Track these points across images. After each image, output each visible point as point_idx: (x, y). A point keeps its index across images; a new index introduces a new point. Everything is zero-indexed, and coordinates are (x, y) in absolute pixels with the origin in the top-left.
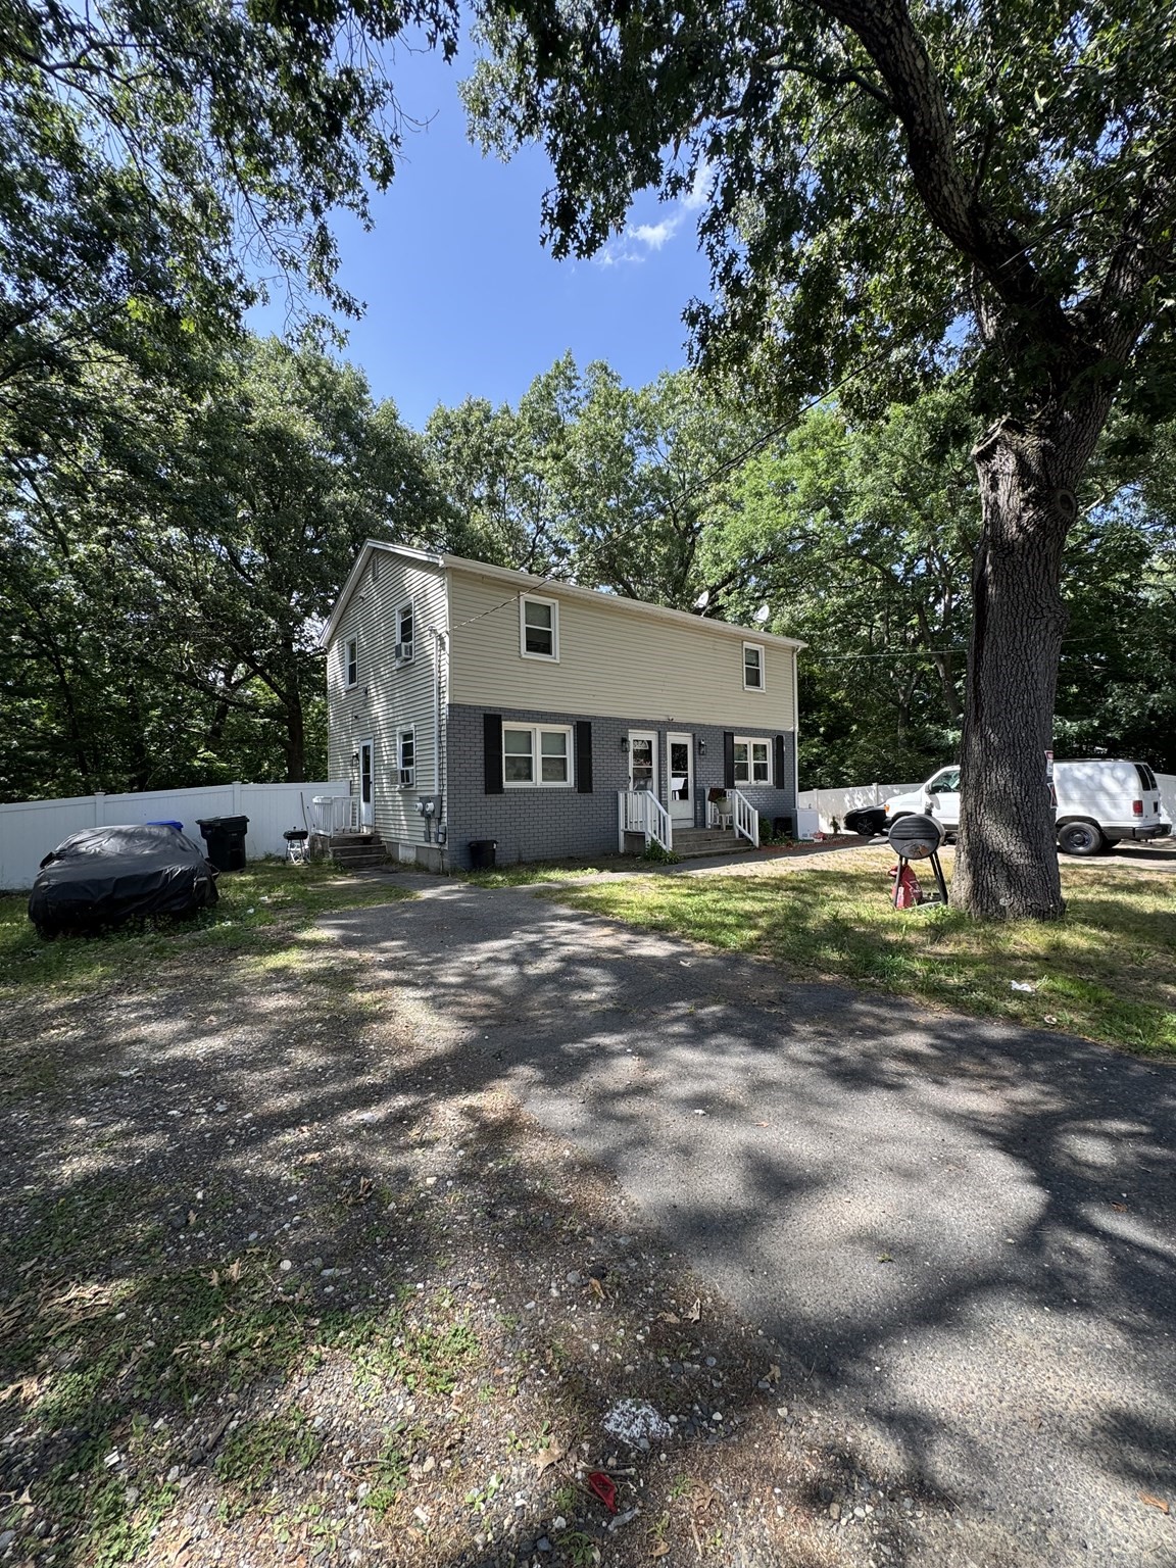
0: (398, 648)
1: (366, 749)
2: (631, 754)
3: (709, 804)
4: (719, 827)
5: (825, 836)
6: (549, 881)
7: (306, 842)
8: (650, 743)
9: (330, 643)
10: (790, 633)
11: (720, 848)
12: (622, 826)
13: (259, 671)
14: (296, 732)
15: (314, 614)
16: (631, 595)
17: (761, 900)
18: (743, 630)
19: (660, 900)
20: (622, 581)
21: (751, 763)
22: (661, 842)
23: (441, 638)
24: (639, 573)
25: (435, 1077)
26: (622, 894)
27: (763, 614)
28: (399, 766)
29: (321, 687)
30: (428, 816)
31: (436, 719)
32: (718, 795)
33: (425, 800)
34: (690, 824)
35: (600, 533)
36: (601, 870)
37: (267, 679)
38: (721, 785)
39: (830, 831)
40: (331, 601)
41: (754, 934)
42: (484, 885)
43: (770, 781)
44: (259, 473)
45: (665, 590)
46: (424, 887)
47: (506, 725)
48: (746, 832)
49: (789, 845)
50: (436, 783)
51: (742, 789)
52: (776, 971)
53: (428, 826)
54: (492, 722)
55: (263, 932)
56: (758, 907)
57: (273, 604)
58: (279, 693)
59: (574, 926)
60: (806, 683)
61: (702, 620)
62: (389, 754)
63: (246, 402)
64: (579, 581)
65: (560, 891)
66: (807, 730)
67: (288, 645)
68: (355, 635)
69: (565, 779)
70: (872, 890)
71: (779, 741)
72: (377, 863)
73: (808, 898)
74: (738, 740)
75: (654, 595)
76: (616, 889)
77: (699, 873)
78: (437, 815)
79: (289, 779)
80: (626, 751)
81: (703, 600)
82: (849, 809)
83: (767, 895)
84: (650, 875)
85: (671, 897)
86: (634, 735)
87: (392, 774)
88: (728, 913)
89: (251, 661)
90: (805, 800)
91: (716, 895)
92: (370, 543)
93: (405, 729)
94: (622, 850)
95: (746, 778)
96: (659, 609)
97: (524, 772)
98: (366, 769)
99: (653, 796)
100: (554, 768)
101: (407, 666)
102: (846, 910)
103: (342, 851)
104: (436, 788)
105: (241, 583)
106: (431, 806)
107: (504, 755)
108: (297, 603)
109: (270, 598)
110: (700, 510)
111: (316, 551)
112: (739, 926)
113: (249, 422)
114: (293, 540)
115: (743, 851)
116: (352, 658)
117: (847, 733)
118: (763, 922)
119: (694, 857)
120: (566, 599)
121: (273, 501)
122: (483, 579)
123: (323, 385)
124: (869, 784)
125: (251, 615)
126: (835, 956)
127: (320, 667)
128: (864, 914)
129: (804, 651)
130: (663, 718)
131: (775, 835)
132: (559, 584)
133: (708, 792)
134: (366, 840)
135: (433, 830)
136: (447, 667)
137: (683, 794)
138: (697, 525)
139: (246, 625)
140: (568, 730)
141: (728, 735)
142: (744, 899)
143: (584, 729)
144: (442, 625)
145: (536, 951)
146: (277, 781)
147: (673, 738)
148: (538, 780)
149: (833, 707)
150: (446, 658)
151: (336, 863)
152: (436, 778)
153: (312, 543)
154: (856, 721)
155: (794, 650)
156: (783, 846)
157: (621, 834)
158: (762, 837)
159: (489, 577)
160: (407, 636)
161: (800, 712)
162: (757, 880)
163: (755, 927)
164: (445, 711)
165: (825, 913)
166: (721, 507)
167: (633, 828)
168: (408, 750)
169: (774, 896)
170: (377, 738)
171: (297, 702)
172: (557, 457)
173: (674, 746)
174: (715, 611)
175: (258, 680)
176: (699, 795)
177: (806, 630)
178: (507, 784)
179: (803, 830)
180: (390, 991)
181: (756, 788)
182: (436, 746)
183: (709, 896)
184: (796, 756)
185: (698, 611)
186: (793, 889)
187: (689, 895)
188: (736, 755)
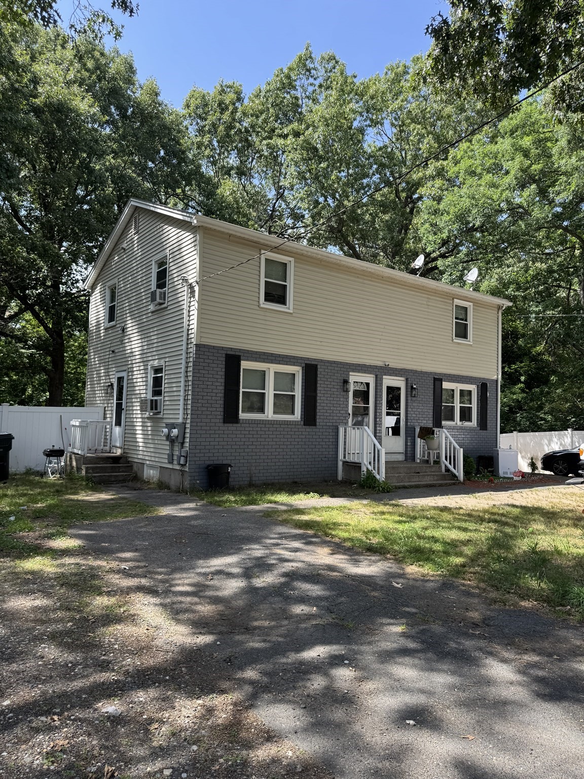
0: (153, 294)
1: (120, 380)
2: (351, 394)
3: (418, 441)
4: (427, 462)
5: (524, 475)
6: (275, 502)
7: (63, 459)
8: (368, 384)
9: (93, 287)
10: (494, 292)
11: (428, 480)
12: (341, 456)
13: (30, 308)
14: (58, 362)
15: (81, 262)
16: (357, 256)
17: (465, 530)
18: (455, 289)
19: (375, 524)
20: (348, 244)
21: (457, 406)
22: (375, 473)
23: (191, 287)
24: (364, 237)
25: (172, 677)
26: (339, 517)
27: (472, 275)
28: (150, 396)
29: (83, 324)
30: (172, 440)
31: (184, 357)
32: (427, 433)
33: (171, 426)
34: (401, 458)
35: (330, 201)
36: (322, 494)
37: (36, 315)
38: (431, 425)
39: (528, 470)
40: (96, 251)
41: (458, 560)
42: (219, 504)
43: (474, 423)
44: (41, 140)
45: (385, 252)
46: (165, 504)
47: (245, 364)
48: (451, 468)
49: (491, 481)
50: (181, 412)
51: (449, 428)
52: (479, 596)
53: (172, 450)
54: (232, 360)
55: (23, 537)
56: (463, 536)
57: (46, 251)
58: (46, 328)
59: (296, 544)
60: (509, 336)
61: (417, 279)
62: (141, 386)
63: (35, 81)
64: (311, 242)
65: (285, 511)
66: (510, 379)
67: (56, 286)
68: (116, 280)
69: (293, 413)
70: (568, 525)
71: (483, 387)
72: (124, 481)
73: (509, 530)
74: (446, 385)
75: (375, 256)
76: (335, 513)
77: (409, 502)
78: (180, 440)
79: (50, 403)
80: (347, 391)
81: (419, 262)
82: (547, 450)
83: (471, 526)
84: (365, 502)
85: (384, 523)
86: (355, 378)
87: (143, 402)
88: (435, 540)
89: (24, 299)
90: (506, 441)
91: (424, 523)
92: (133, 202)
93: (156, 363)
94: (340, 477)
95: (452, 419)
96: (381, 269)
97: (257, 405)
98: (120, 397)
99: (369, 431)
100: (284, 403)
101: (161, 309)
102: (545, 542)
103: (93, 468)
104: (181, 416)
105: (20, 232)
106: (175, 432)
107: (241, 390)
108: (65, 251)
109: (43, 246)
110: (418, 184)
111: (85, 207)
112: (447, 553)
113: (35, 97)
114: (67, 198)
115: (449, 484)
116: (112, 300)
117: (546, 382)
118: (468, 550)
119: (405, 487)
120: (300, 257)
121: (51, 163)
122: (230, 238)
123: (98, 67)
124: (565, 428)
125: (27, 260)
126: (534, 584)
127: (85, 306)
128: (561, 547)
129: (509, 308)
130: (380, 364)
131: (478, 472)
132: (293, 244)
133: (418, 430)
134: (116, 460)
135: (176, 453)
136: (195, 312)
137: (396, 431)
138: (416, 196)
139: (21, 268)
140: (297, 370)
141: (438, 380)
142: (450, 529)
143: (311, 370)
144: (193, 276)
145: (262, 565)
146: (39, 404)
147: (389, 381)
148: (269, 413)
149: (535, 359)
150: (195, 305)
151: (88, 479)
152: (181, 407)
153: (82, 201)
154: (554, 372)
155: (499, 307)
156: (486, 481)
157: (340, 464)
158: (467, 473)
159: (235, 236)
160: (161, 283)
161: (503, 362)
162: (461, 512)
163: (460, 554)
164: (193, 349)
165: (523, 545)
166: (438, 182)
167: (351, 459)
168: (157, 382)
169: (477, 526)
170: (130, 371)
171: (60, 335)
172: (297, 134)
173: (388, 388)
174: (428, 271)
175: (28, 316)
176: (410, 432)
177: (510, 291)
178: (243, 416)
179: (504, 468)
180: (134, 597)
181: (461, 428)
182: (182, 380)
183: (418, 525)
184: (498, 402)
185: (414, 272)
186: (495, 521)
187: (400, 522)
188: (444, 397)
